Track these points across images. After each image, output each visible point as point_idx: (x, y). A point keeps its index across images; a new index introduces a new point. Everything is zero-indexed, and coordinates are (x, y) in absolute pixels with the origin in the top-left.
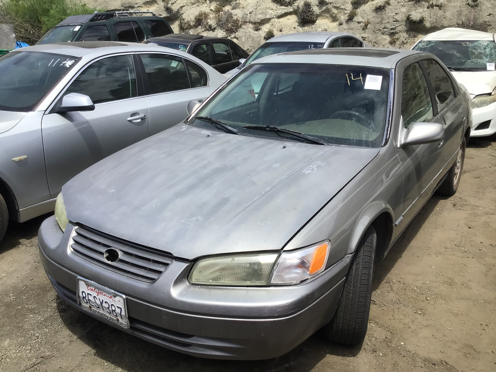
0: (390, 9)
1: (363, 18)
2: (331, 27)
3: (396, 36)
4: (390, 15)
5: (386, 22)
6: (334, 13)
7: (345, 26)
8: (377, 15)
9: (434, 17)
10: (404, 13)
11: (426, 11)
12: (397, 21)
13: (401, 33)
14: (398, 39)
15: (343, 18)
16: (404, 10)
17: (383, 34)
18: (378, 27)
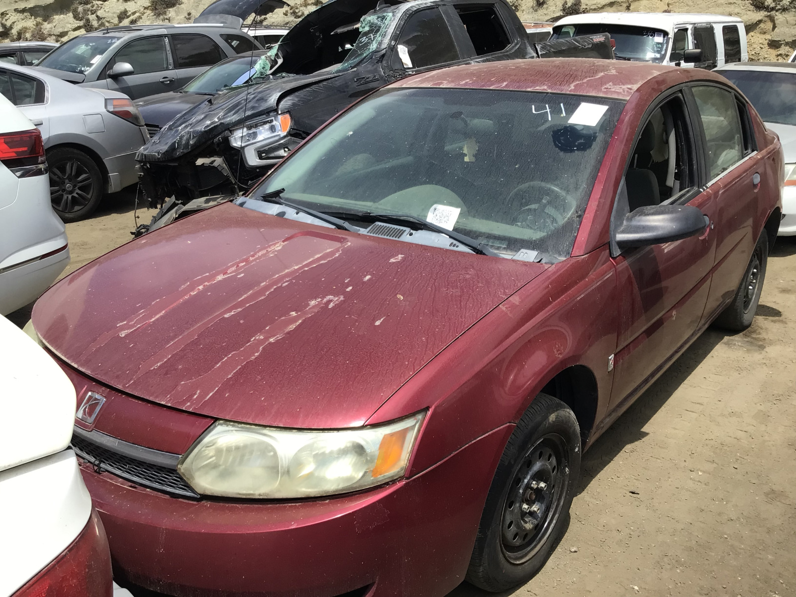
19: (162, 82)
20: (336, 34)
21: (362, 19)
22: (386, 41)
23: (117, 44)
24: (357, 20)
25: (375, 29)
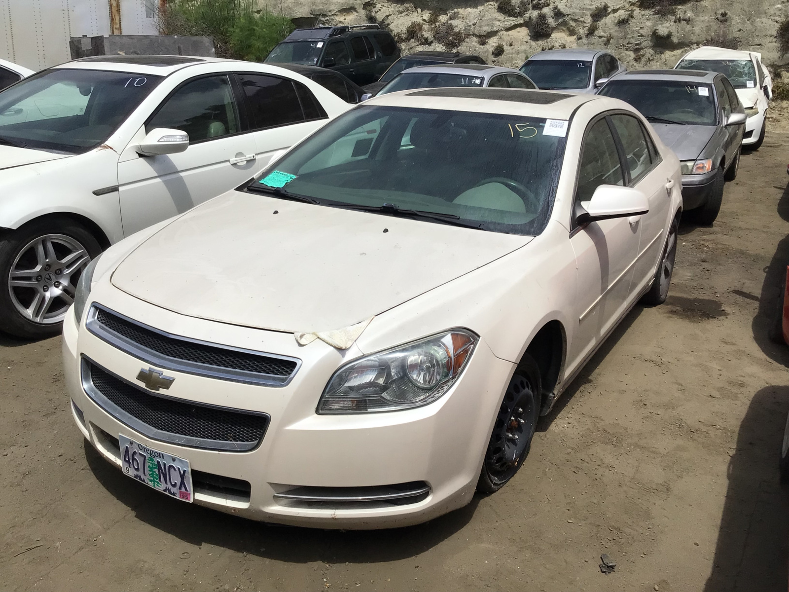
0: (634, 22)
1: (605, 32)
2: (569, 42)
3: (641, 53)
4: (634, 29)
5: (630, 37)
6: (571, 26)
7: (584, 40)
8: (620, 29)
9: (681, 32)
10: (650, 28)
11: (673, 25)
12: (642, 36)
13: (646, 49)
14: (643, 56)
15: (582, 31)
16: (649, 24)
17: (627, 50)
18: (621, 41)
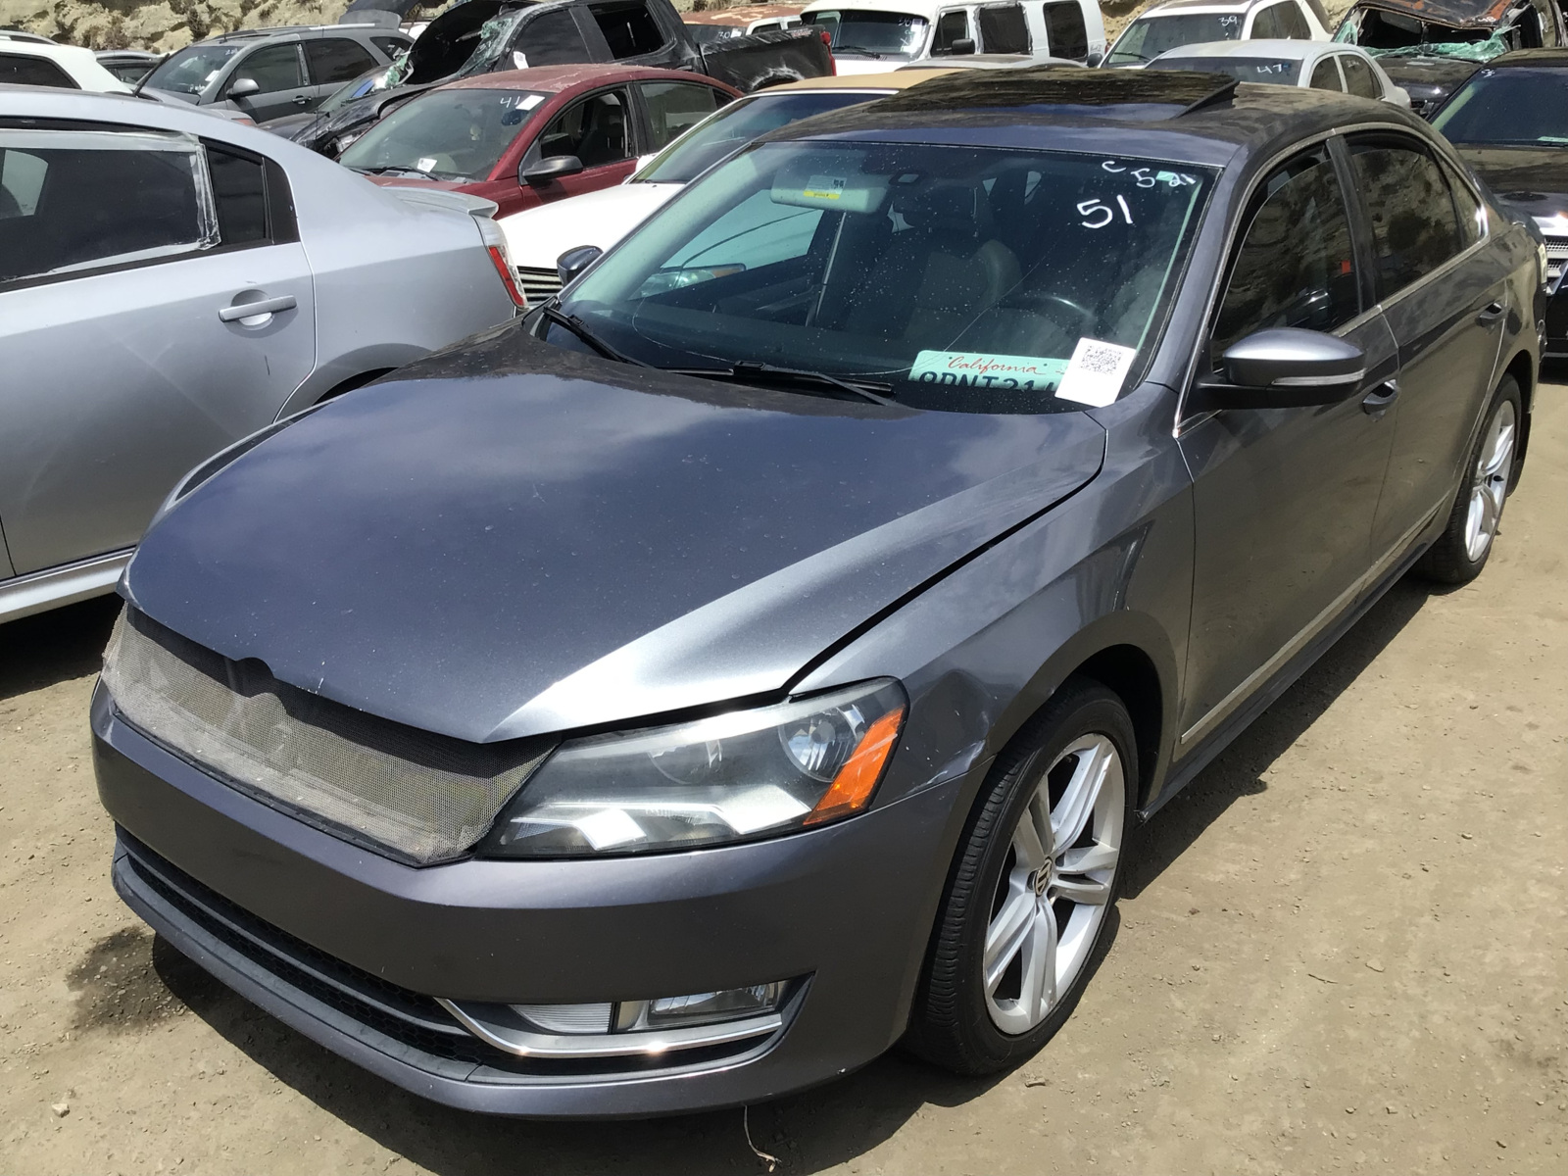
19: (296, 102)
20: (461, 41)
21: (484, 25)
22: (500, 48)
23: (238, 55)
24: (480, 28)
25: (495, 35)
